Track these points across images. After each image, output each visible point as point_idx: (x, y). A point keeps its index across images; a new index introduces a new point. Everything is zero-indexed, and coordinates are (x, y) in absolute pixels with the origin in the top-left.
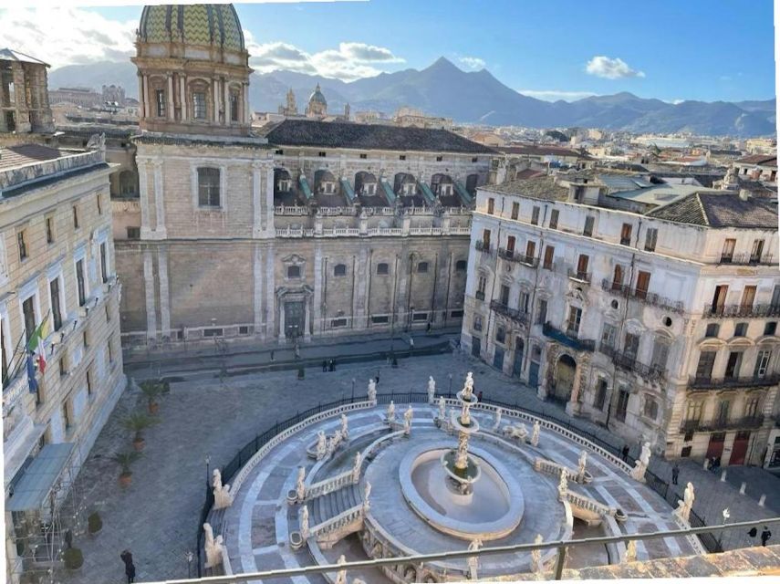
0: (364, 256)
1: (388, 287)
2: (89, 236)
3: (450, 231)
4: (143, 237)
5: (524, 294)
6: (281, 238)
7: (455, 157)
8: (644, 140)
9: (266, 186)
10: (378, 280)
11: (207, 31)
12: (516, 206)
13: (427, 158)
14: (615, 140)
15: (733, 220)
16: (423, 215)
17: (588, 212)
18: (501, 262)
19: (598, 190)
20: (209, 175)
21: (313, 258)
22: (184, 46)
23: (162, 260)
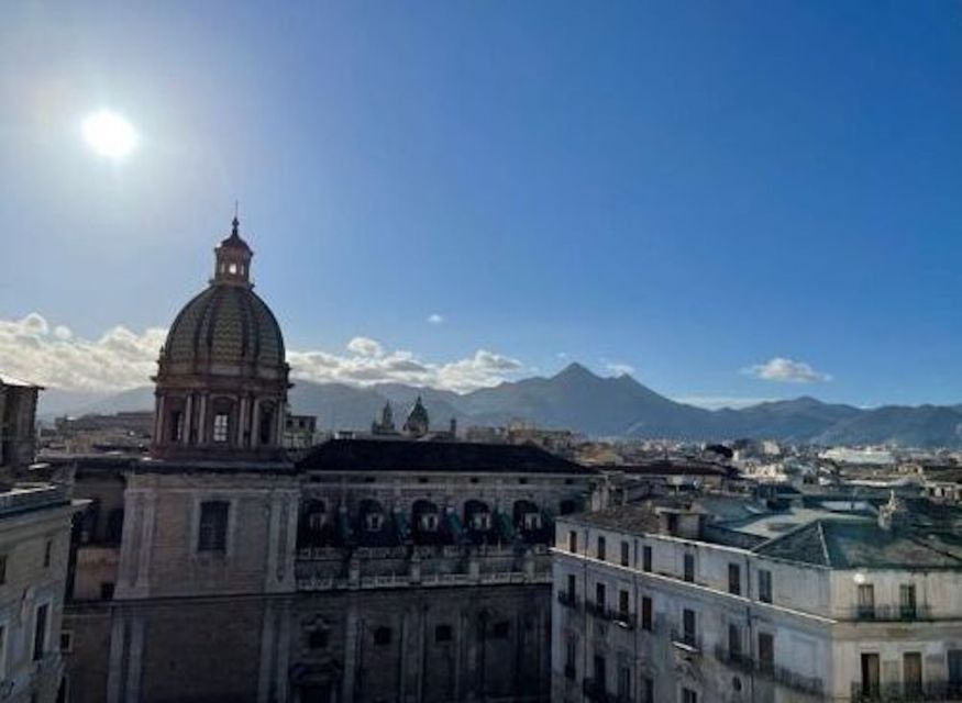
0: (415, 615)
1: (451, 661)
2: (21, 595)
3: (535, 577)
4: (116, 596)
5: (624, 670)
6: (304, 592)
7: (542, 479)
8: (836, 454)
9: (286, 522)
10: (437, 651)
11: (240, 345)
12: (602, 541)
13: (506, 481)
14: (798, 455)
15: (866, 558)
16: (500, 555)
17: (685, 549)
18: (591, 622)
19: (696, 519)
20: (215, 511)
21: (344, 619)
22: (210, 362)
23: (137, 626)
